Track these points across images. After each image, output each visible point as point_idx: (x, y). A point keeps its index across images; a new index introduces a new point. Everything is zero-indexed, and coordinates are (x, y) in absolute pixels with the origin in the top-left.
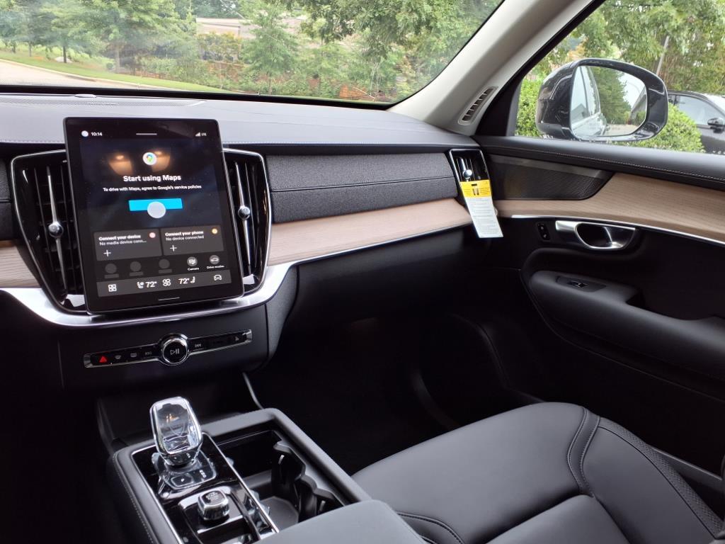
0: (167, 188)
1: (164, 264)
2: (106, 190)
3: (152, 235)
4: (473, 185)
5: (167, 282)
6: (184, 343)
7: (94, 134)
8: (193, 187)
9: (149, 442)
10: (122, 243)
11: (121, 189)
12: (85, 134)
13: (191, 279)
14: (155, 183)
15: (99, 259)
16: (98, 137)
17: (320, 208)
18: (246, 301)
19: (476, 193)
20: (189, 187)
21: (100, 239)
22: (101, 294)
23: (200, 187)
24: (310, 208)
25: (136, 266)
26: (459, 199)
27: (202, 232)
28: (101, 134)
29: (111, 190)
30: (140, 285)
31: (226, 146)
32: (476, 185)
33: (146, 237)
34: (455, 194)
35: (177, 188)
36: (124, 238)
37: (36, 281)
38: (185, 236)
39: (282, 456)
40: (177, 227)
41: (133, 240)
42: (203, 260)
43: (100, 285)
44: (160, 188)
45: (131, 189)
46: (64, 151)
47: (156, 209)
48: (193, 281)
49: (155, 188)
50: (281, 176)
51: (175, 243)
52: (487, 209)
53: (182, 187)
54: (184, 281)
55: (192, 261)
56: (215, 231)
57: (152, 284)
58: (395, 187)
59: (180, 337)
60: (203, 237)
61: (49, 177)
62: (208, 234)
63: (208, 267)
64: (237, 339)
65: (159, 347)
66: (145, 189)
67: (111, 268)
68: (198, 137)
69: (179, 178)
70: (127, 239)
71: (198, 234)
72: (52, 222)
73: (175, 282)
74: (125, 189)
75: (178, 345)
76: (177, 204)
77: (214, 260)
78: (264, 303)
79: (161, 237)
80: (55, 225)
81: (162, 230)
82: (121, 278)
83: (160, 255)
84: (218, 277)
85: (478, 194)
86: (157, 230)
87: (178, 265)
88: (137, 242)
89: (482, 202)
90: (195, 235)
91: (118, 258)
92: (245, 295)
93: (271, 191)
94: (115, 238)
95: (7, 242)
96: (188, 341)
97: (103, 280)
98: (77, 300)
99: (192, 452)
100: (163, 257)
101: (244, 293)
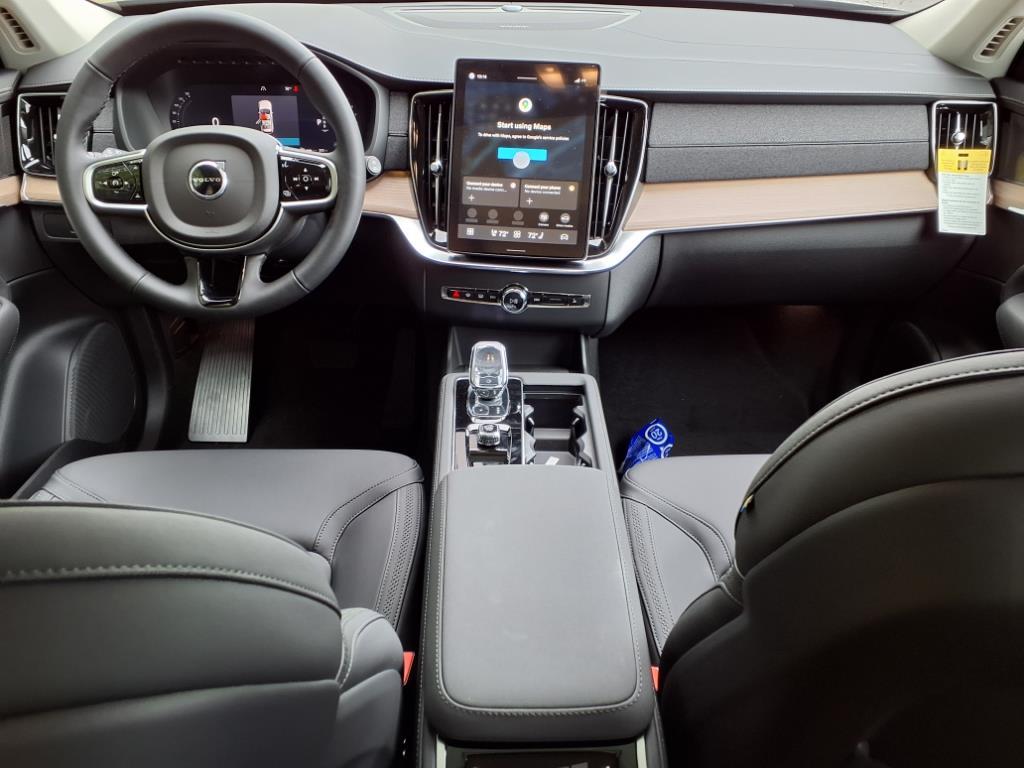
0: (536, 138)
1: (518, 215)
2: (480, 134)
3: (513, 185)
4: (960, 155)
5: (517, 234)
6: (523, 295)
7: (480, 76)
8: (560, 138)
9: (465, 374)
10: (486, 189)
11: (494, 135)
12: (472, 76)
13: (539, 235)
14: (525, 132)
15: (464, 202)
16: (483, 80)
17: (706, 170)
18: (589, 265)
19: (962, 167)
20: (557, 139)
21: (469, 183)
22: (460, 236)
23: (567, 139)
24: (693, 169)
25: (493, 214)
26: (930, 171)
27: (559, 188)
28: (485, 77)
29: (485, 135)
30: (494, 233)
31: (604, 92)
32: (966, 155)
33: (506, 187)
34: (925, 165)
35: (545, 138)
36: (488, 185)
37: (416, 213)
38: (543, 190)
39: (577, 419)
40: (537, 179)
41: (495, 188)
42: (555, 216)
43: (461, 226)
44: (529, 137)
45: (503, 136)
46: (451, 91)
47: (522, 159)
48: (541, 237)
49: (524, 137)
50: (664, 131)
51: (533, 196)
52: (973, 192)
53: (551, 138)
54: (533, 235)
55: (544, 217)
56: (572, 188)
57: (503, 234)
58: (822, 150)
59: (522, 289)
60: (558, 193)
61: (440, 115)
62: (565, 190)
63: (558, 225)
64: (575, 301)
65: (502, 293)
66: (515, 137)
67: (472, 213)
68: (577, 84)
69: (549, 128)
70: (490, 187)
71: (554, 189)
72: (434, 161)
73: (524, 235)
74: (497, 135)
75: (517, 295)
76: (541, 155)
77: (565, 218)
78: (609, 271)
79: (520, 188)
80: (437, 164)
81: (523, 181)
82: (478, 224)
83: (516, 206)
84: (564, 237)
85: (965, 169)
86: (518, 181)
87: (530, 220)
88: (499, 190)
89: (967, 181)
90: (552, 190)
91: (480, 204)
92: (588, 259)
93: (648, 146)
94: (480, 184)
95: (401, 173)
96: (528, 294)
97: (464, 222)
98: (442, 236)
99: (498, 390)
100: (519, 208)
101: (587, 256)
